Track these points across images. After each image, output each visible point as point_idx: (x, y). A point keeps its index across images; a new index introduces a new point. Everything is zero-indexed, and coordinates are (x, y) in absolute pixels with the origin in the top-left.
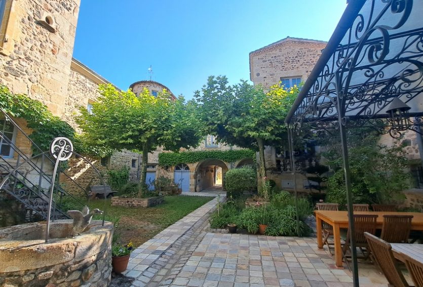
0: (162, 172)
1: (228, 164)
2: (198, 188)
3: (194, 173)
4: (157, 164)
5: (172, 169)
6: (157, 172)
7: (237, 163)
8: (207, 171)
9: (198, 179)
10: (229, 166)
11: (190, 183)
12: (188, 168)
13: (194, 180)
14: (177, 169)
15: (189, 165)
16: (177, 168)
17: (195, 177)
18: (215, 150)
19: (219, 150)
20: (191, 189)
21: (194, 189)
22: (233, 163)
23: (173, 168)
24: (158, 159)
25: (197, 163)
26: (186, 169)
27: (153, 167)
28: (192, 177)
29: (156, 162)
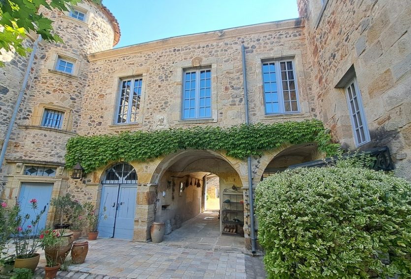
0: (72, 186)
1: (240, 162)
2: (156, 232)
3: (147, 190)
4: (58, 164)
5: (95, 178)
6: (57, 185)
7: (266, 160)
8: (187, 185)
9: (159, 204)
10: (241, 168)
11: (136, 217)
12: (134, 176)
13: (146, 207)
14: (108, 178)
15: (137, 168)
16: (110, 176)
17: (152, 199)
18: (204, 126)
19: (215, 126)
20: (137, 234)
21: (145, 234)
22: (255, 162)
23: (99, 174)
24: (64, 152)
25: (158, 162)
26: (128, 179)
27: (50, 171)
28: (143, 198)
29: (55, 159)
